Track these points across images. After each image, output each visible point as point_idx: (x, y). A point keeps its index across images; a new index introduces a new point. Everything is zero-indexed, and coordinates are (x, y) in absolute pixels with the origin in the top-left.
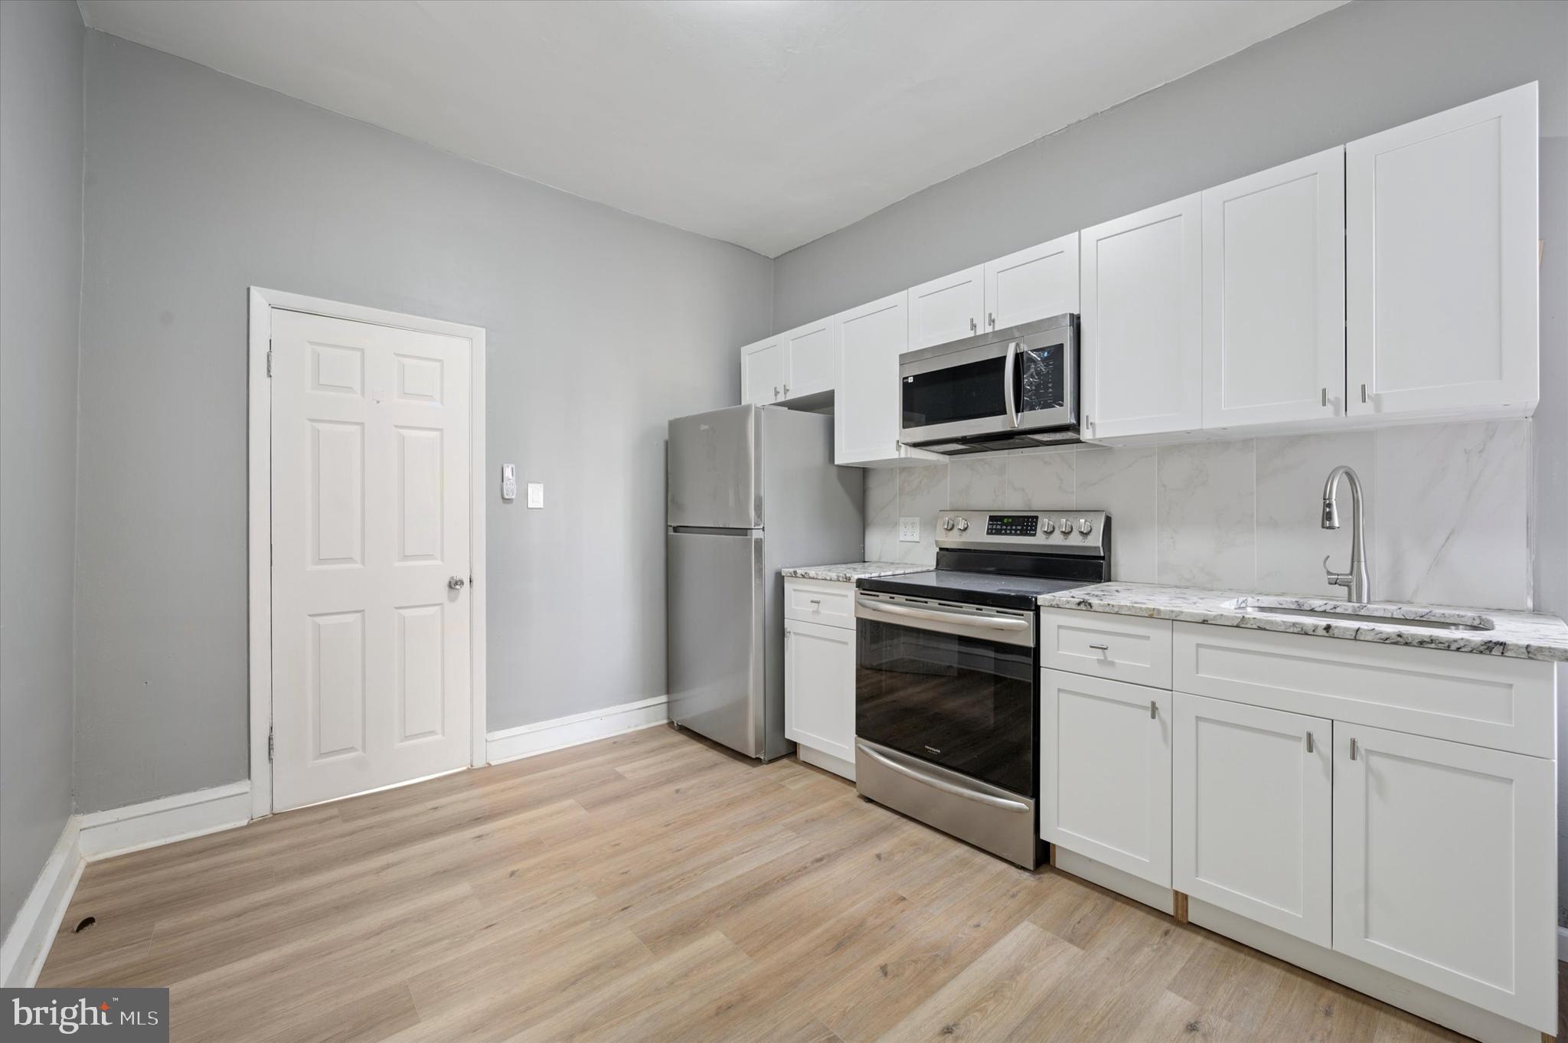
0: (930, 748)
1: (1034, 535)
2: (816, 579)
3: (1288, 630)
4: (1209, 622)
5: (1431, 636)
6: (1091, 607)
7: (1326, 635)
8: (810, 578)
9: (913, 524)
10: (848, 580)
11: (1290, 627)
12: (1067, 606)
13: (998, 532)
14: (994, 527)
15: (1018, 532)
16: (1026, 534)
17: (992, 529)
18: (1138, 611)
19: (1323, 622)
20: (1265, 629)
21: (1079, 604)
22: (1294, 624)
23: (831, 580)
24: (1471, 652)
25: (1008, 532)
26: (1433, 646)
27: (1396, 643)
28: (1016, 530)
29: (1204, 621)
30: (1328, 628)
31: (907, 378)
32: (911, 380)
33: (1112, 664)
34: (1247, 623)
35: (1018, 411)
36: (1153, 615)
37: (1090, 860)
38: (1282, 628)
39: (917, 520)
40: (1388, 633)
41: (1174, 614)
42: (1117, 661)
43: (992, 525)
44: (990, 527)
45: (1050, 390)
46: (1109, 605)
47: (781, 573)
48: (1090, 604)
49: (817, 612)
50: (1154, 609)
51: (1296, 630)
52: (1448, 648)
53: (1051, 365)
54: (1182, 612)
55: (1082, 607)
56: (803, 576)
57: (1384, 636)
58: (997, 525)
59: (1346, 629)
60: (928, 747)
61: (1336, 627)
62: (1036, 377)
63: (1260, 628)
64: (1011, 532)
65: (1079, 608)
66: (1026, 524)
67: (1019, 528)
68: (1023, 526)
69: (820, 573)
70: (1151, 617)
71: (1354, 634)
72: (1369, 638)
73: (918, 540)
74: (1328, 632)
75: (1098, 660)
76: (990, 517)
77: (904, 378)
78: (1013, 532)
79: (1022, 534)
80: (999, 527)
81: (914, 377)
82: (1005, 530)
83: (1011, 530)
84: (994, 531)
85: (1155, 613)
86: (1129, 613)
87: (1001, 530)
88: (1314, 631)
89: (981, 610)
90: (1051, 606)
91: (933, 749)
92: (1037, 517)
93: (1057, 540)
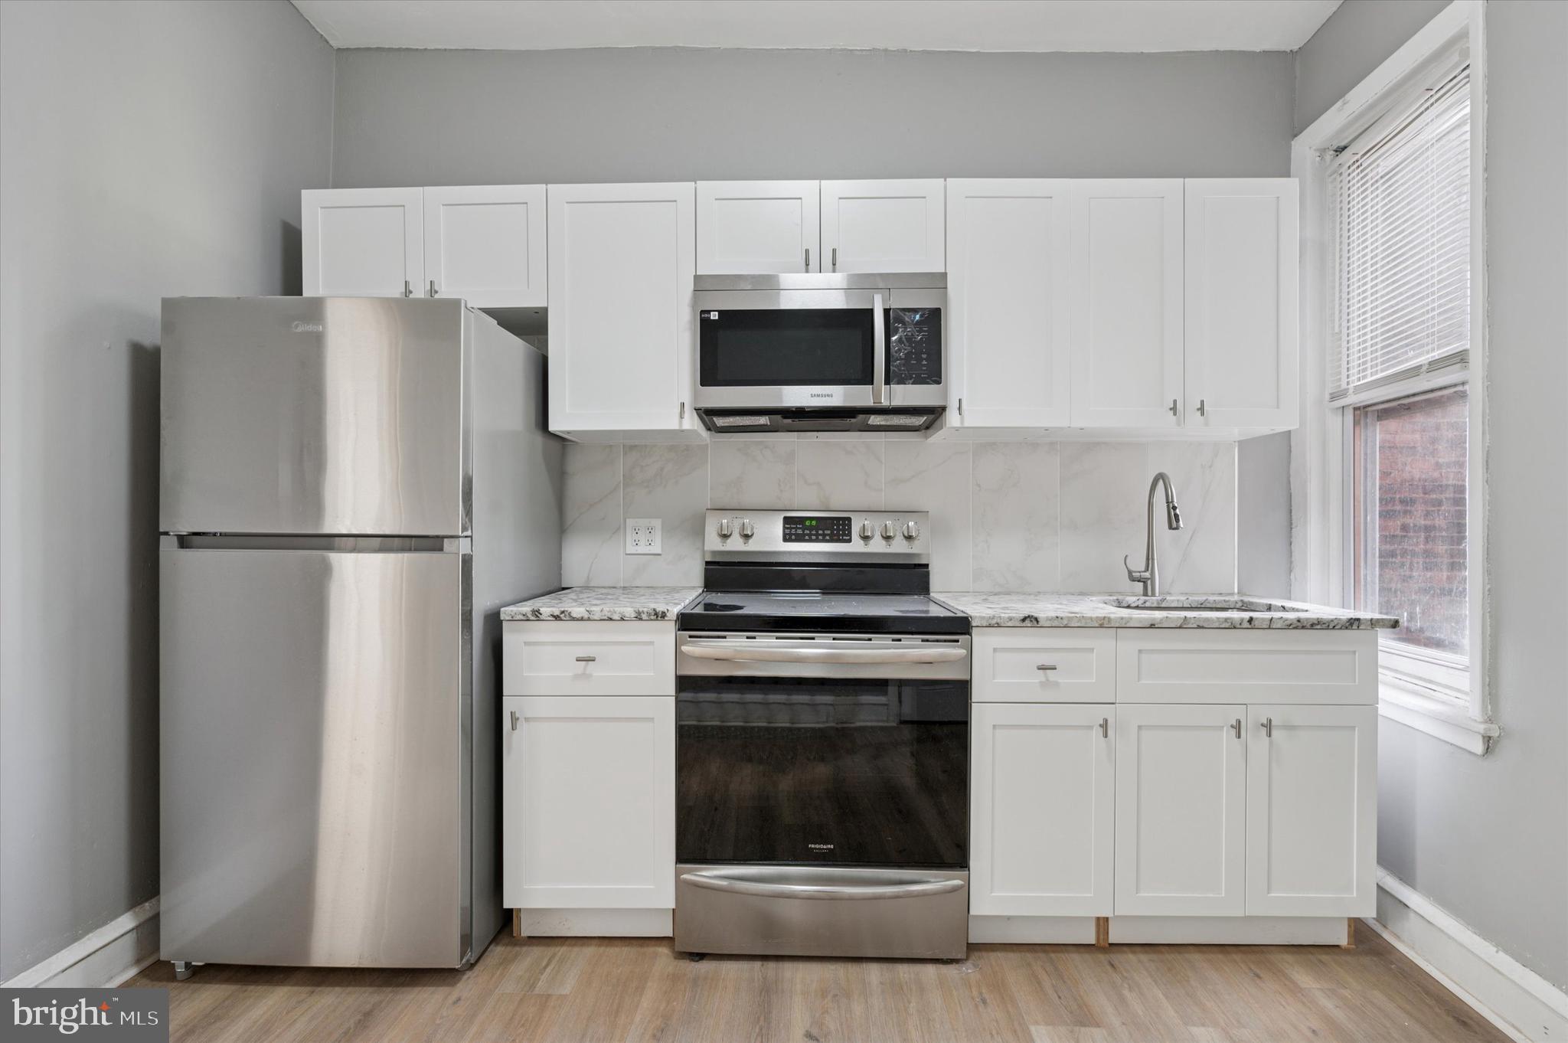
0: (817, 846)
1: (849, 541)
2: (589, 619)
3: (1221, 626)
4: (1156, 626)
5: (1318, 619)
6: (1038, 622)
7: (1250, 627)
8: (574, 619)
9: (650, 530)
10: (661, 616)
11: (1223, 622)
12: (1010, 624)
13: (800, 539)
14: (793, 531)
15: (828, 538)
16: (838, 541)
17: (790, 534)
18: (1088, 621)
19: (1246, 615)
20: (1203, 627)
21: (1024, 620)
22: (1226, 620)
23: (622, 619)
24: (1341, 629)
25: (814, 537)
26: (1319, 627)
27: (1296, 628)
28: (824, 535)
29: (1152, 625)
30: (1251, 620)
31: (709, 312)
32: (714, 316)
33: (1056, 684)
34: (1189, 623)
35: (887, 382)
36: (1103, 624)
37: (1009, 918)
38: (1216, 625)
39: (657, 523)
40: (1291, 620)
41: (1124, 621)
42: (1060, 681)
43: (791, 528)
44: (787, 531)
45: (924, 362)
46: (1057, 617)
47: (498, 614)
48: (1036, 619)
49: (584, 676)
50: (1105, 617)
51: (1227, 625)
52: (1328, 628)
53: (925, 331)
54: (1131, 619)
55: (1028, 623)
56: (557, 618)
57: (1289, 622)
58: (796, 528)
59: (1263, 620)
60: (813, 846)
61: (1257, 619)
62: (907, 344)
63: (1199, 627)
64: (817, 538)
65: (1024, 624)
66: (837, 528)
67: (829, 532)
68: (832, 530)
69: (593, 608)
70: (1101, 626)
71: (1268, 623)
72: (1279, 626)
73: (659, 552)
74: (1250, 624)
75: (1041, 682)
76: (785, 518)
77: (702, 312)
78: (820, 537)
79: (831, 541)
80: (800, 532)
81: (720, 312)
82: (810, 535)
83: (817, 535)
84: (793, 537)
85: (1106, 622)
86: (1079, 625)
87: (804, 535)
88: (1240, 624)
89: (900, 640)
90: (990, 626)
91: (822, 846)
92: (849, 519)
93: (877, 546)
